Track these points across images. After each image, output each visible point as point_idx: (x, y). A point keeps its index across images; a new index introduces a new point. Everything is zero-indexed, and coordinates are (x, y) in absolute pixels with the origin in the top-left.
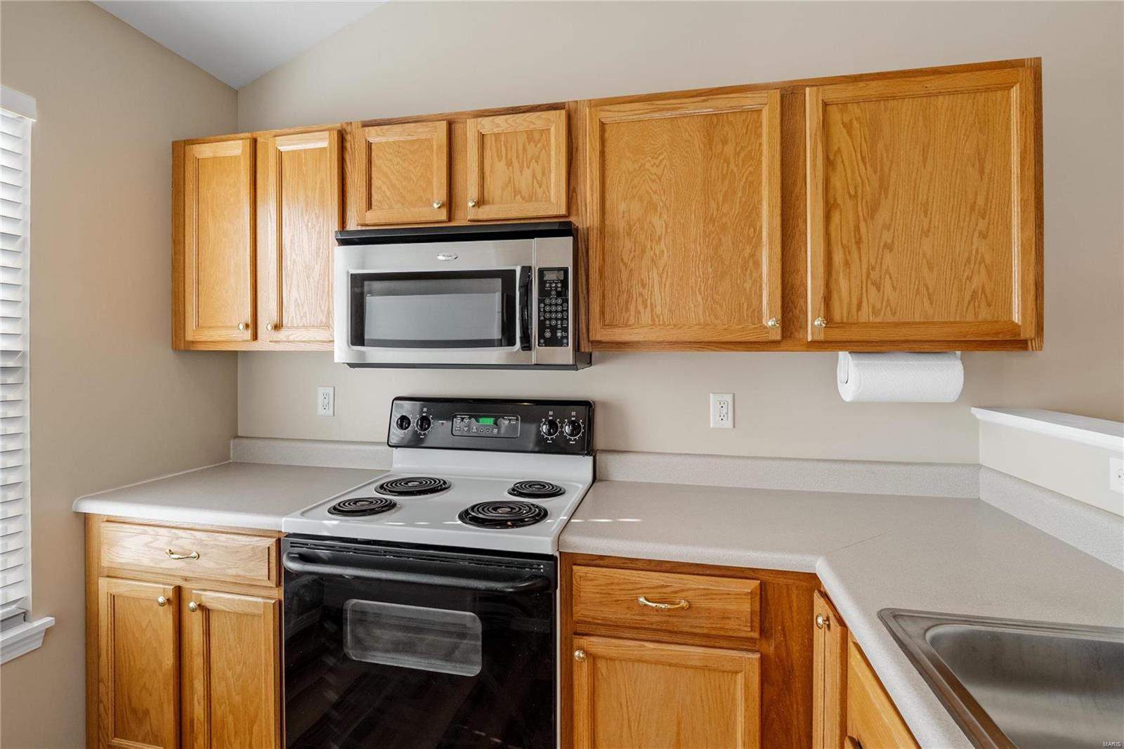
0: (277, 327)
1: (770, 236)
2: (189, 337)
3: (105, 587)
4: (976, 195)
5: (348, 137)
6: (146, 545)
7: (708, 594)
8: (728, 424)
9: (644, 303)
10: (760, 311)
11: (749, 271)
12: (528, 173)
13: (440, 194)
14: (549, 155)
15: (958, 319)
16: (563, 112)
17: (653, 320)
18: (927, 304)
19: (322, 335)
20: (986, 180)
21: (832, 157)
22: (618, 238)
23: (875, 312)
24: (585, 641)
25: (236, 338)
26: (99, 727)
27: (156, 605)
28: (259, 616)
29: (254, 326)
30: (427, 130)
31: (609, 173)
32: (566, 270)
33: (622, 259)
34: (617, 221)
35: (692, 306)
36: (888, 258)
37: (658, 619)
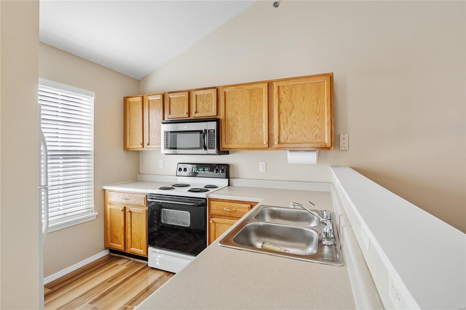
0: (148, 144)
1: (265, 121)
2: (128, 147)
3: (109, 207)
4: (316, 109)
5: (165, 96)
6: (118, 197)
7: (239, 208)
8: (264, 170)
9: (235, 138)
10: (263, 140)
11: (260, 130)
12: (207, 105)
13: (186, 110)
14: (212, 100)
15: (312, 142)
16: (216, 89)
17: (237, 143)
18: (304, 138)
19: (158, 146)
20: (319, 105)
21: (280, 100)
22: (229, 121)
23: (291, 140)
24: (213, 219)
25: (139, 147)
26: (107, 240)
27: (120, 211)
28: (142, 213)
29: (143, 144)
30: (183, 94)
31: (227, 105)
32: (214, 130)
33: (230, 127)
34: (229, 117)
35: (247, 139)
36: (294, 127)
37: (228, 214)
